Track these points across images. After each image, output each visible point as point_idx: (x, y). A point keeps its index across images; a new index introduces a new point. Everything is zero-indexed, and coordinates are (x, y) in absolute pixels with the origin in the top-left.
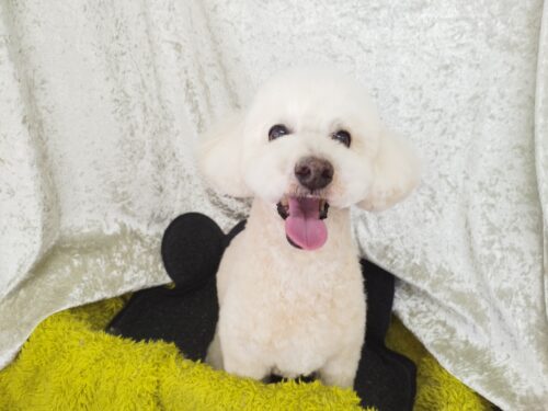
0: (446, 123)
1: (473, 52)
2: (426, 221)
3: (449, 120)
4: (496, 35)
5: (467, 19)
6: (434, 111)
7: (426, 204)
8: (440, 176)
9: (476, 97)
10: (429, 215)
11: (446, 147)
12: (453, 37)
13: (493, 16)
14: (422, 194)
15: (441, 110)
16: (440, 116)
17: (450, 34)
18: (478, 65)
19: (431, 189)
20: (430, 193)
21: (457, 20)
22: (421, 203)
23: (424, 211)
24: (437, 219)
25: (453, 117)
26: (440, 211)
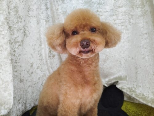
1: (126, 27)
4: (131, 22)
5: (124, 19)
9: (128, 37)
12: (121, 23)
13: (130, 19)
17: (120, 22)
18: (128, 30)
21: (121, 19)
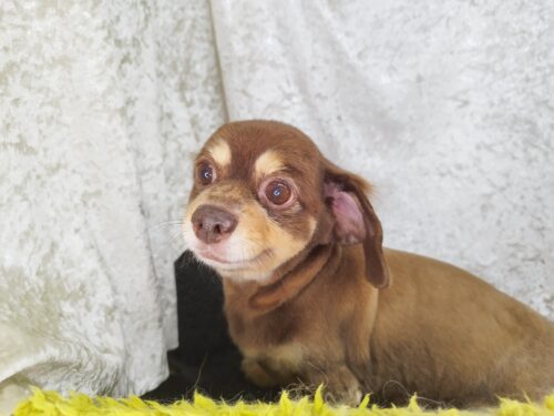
0: (533, 44)
2: (530, 161)
3: (535, 39)
6: (515, 34)
7: (526, 141)
8: (538, 104)
10: (533, 152)
11: (538, 69)
14: (517, 132)
15: (523, 32)
16: (523, 38)
19: (528, 122)
20: (527, 127)
22: (519, 142)
23: (525, 150)
24: (546, 154)
25: (540, 35)
26: (548, 144)
